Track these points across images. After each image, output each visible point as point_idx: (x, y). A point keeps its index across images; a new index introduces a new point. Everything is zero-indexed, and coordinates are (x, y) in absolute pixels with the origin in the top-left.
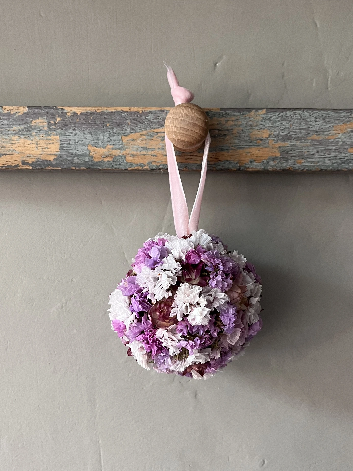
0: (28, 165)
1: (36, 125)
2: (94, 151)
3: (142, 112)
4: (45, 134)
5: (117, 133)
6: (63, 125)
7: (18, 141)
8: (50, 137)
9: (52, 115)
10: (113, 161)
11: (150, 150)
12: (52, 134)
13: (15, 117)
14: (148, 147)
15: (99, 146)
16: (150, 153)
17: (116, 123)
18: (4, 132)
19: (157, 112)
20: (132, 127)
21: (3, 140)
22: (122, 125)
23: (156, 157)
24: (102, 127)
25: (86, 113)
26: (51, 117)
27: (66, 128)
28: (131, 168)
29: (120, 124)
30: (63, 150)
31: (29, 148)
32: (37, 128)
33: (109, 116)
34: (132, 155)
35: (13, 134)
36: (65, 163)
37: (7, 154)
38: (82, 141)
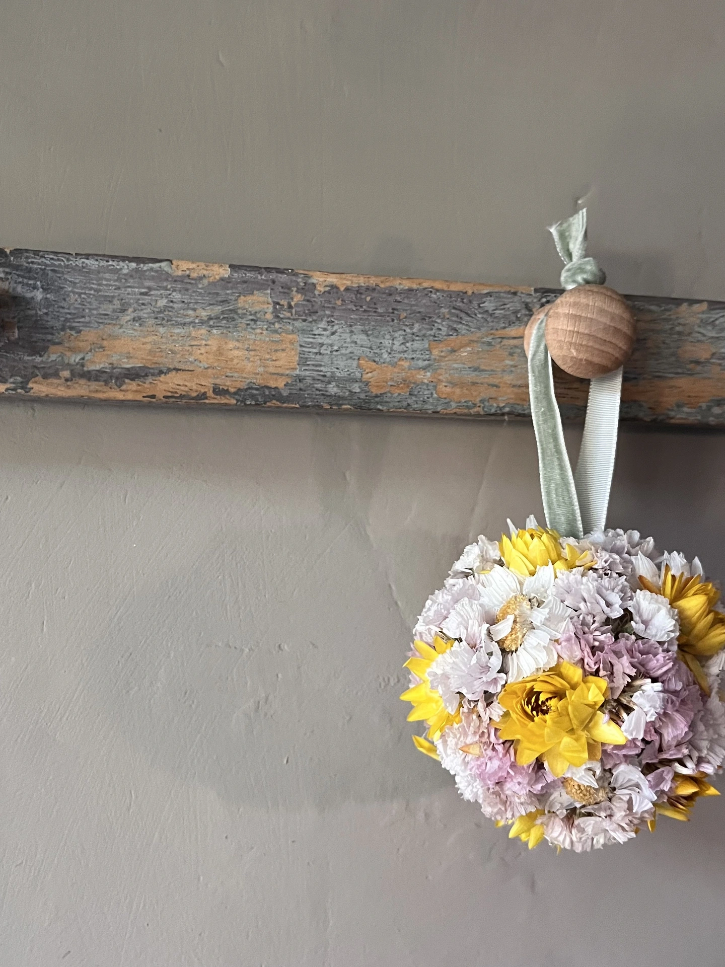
0: (228, 397)
1: (247, 307)
2: (372, 371)
3: (473, 293)
4: (267, 329)
5: (421, 334)
6: (307, 312)
7: (206, 341)
8: (278, 336)
9: (282, 287)
10: (410, 394)
11: (486, 374)
12: (283, 329)
13: (200, 286)
14: (482, 367)
15: (382, 361)
16: (486, 380)
17: (419, 312)
18: (174, 319)
19: (502, 294)
20: (450, 323)
21: (171, 336)
22: (430, 318)
23: (497, 389)
24: (390, 320)
25: (357, 289)
26: (280, 292)
27: (315, 318)
28: (445, 411)
29: (426, 316)
30: (304, 365)
31: (232, 358)
32: (248, 314)
33: (405, 297)
34: (450, 382)
35: (196, 323)
36: (308, 394)
37: (179, 368)
38: (347, 347)
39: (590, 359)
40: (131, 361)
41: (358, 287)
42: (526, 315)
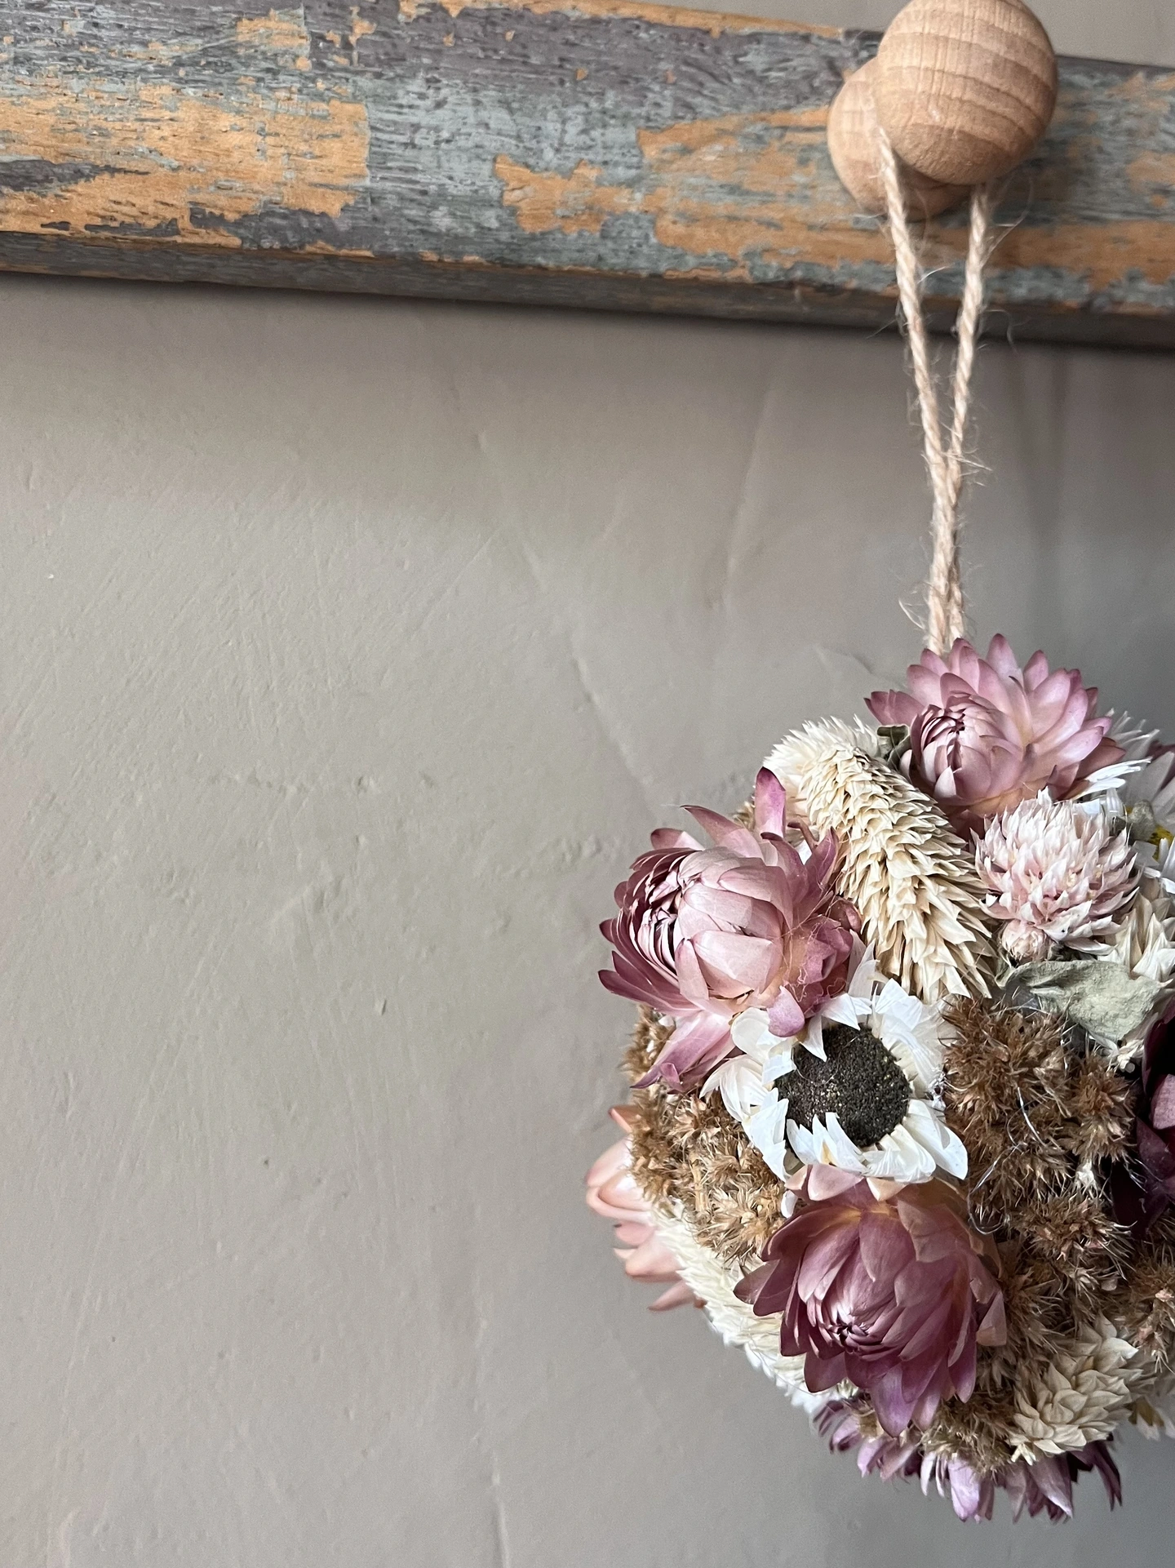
0: (222, 231)
1: (256, 42)
2: (521, 185)
3: (723, 33)
4: (300, 91)
5: (619, 113)
6: (383, 57)
7: (172, 111)
8: (324, 106)
9: (329, 5)
10: (604, 236)
11: (753, 200)
12: (334, 92)
14: (746, 186)
15: (542, 164)
16: (755, 214)
17: (616, 68)
18: (101, 62)
19: (781, 39)
20: (680, 94)
21: (97, 98)
22: (637, 80)
23: (781, 233)
24: (556, 82)
25: (486, 14)
26: (325, 14)
27: (399, 71)
28: (677, 274)
29: (629, 76)
30: (381, 168)
31: (228, 150)
32: (260, 57)
33: (583, 36)
34: (681, 214)
35: (150, 73)
36: (392, 230)
37: (118, 166)
38: (470, 135)
39: (967, 129)
40: (13, 146)
41: (488, 10)
42: (830, 83)
